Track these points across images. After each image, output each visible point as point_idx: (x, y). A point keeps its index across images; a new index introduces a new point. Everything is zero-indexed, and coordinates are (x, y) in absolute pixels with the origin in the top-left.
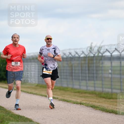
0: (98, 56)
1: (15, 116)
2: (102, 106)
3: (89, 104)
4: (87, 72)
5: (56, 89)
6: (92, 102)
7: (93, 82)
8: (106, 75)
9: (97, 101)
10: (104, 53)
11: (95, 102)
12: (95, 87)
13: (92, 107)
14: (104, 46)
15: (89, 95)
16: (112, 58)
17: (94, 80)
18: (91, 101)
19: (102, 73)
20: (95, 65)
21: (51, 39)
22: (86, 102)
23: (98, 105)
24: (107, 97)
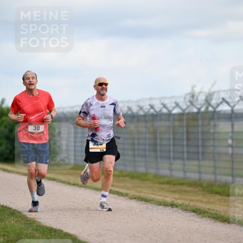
0: (207, 112)
2: (214, 210)
3: (188, 205)
4: (185, 143)
5: (124, 176)
6: (195, 203)
7: (196, 163)
8: (223, 150)
9: (204, 200)
10: (218, 105)
11: (201, 202)
12: (200, 173)
13: (194, 211)
14: (218, 92)
15: (189, 189)
16: (233, 115)
17: (198, 159)
18: (193, 200)
19: (214, 146)
20: (200, 129)
21: (106, 84)
22: (183, 201)
23: (207, 207)
24: (224, 192)
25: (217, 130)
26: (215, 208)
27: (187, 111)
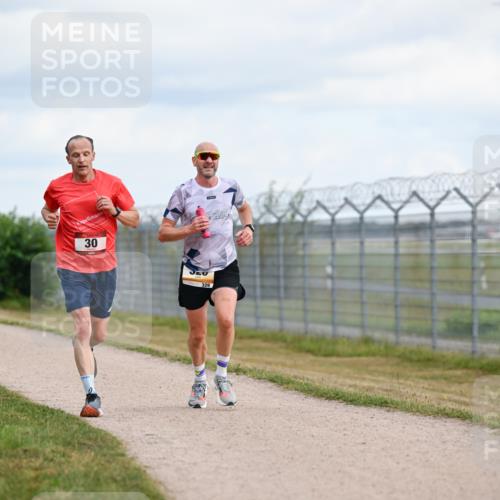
0: (292, 223)
1: (33, 411)
2: (303, 379)
3: (263, 371)
4: (258, 272)
5: (161, 325)
6: (274, 367)
7: (275, 303)
8: (317, 283)
9: (289, 362)
10: (310, 212)
11: (284, 365)
12: (281, 319)
13: (272, 380)
14: (311, 191)
15: (263, 345)
16: (334, 228)
17: (279, 298)
18: (270, 363)
19: (303, 276)
20: (281, 250)
21: (215, 157)
22: (255, 365)
23: (292, 374)
24: (319, 350)
25: (307, 252)
26: (306, 376)
27: (262, 221)
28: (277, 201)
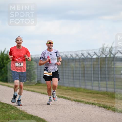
0: (110, 57)
1: (28, 116)
2: (114, 106)
3: (101, 104)
4: (99, 73)
5: (69, 89)
6: (104, 103)
7: (105, 83)
8: (118, 76)
9: (109, 101)
10: (116, 54)
11: (107, 102)
12: (107, 88)
13: (104, 107)
15: (101, 96)
17: (106, 81)
18: (103, 102)
19: (114, 74)
20: (107, 66)
21: (52, 43)
22: (99, 102)
23: (110, 105)
25: (115, 66)
28: (105, 50)
